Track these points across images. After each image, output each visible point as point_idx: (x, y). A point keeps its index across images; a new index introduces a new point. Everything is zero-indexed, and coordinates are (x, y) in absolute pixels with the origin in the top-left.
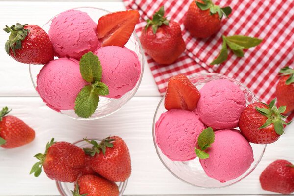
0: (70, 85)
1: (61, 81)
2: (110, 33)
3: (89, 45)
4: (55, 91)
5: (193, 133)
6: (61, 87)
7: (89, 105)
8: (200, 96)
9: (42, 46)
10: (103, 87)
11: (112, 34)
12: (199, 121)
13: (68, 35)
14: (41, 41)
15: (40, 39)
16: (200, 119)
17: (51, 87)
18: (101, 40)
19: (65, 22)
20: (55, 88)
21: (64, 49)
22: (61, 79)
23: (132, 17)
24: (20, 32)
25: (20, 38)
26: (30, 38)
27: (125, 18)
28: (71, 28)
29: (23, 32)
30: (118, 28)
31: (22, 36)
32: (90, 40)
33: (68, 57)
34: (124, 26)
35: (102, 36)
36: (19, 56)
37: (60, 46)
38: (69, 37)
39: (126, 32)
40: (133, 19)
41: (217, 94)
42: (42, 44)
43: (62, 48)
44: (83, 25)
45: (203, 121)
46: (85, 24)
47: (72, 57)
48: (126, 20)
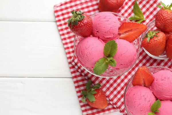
0: (96, 54)
1: (92, 50)
2: (126, 32)
3: (113, 35)
4: (87, 54)
5: (149, 101)
6: (91, 54)
7: (102, 68)
8: (154, 79)
9: (88, 27)
10: (113, 61)
11: (127, 34)
12: (152, 94)
13: (104, 26)
14: (89, 24)
15: (89, 23)
16: (153, 93)
17: (85, 51)
18: (120, 34)
19: (105, 18)
20: (87, 53)
21: (99, 33)
22: (92, 49)
23: (142, 28)
24: (79, 16)
25: (79, 19)
26: (84, 21)
27: (138, 27)
28: (107, 23)
29: (81, 17)
30: (132, 31)
31: (80, 19)
32: (115, 33)
33: (99, 38)
34: (136, 31)
35: (121, 33)
36: (74, 29)
37: (97, 31)
38: (104, 27)
39: (136, 35)
40: (142, 29)
41: (165, 79)
42: (89, 26)
43: (98, 32)
44: (114, 23)
45: (155, 94)
46: (115, 23)
47: (101, 39)
48: (138, 29)
